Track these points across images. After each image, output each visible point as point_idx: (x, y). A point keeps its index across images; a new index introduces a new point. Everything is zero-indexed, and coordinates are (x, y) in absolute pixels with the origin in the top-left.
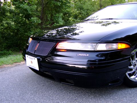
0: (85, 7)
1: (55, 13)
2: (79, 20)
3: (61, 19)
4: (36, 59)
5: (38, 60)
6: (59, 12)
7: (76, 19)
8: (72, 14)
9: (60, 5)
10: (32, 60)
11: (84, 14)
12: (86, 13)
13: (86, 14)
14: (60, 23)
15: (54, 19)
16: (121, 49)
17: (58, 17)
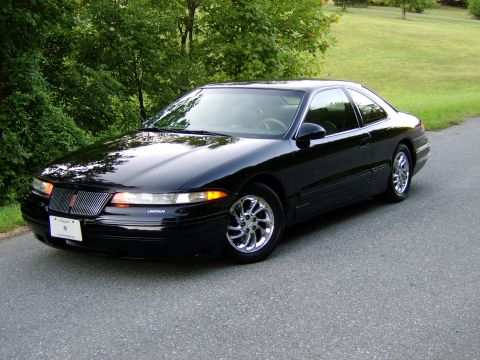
1: (12, 50)
3: (36, 75)
4: (77, 223)
10: (66, 225)
11: (126, 47)
12: (132, 43)
13: (136, 47)
14: (35, 88)
15: (12, 73)
16: (213, 200)
17: (28, 66)
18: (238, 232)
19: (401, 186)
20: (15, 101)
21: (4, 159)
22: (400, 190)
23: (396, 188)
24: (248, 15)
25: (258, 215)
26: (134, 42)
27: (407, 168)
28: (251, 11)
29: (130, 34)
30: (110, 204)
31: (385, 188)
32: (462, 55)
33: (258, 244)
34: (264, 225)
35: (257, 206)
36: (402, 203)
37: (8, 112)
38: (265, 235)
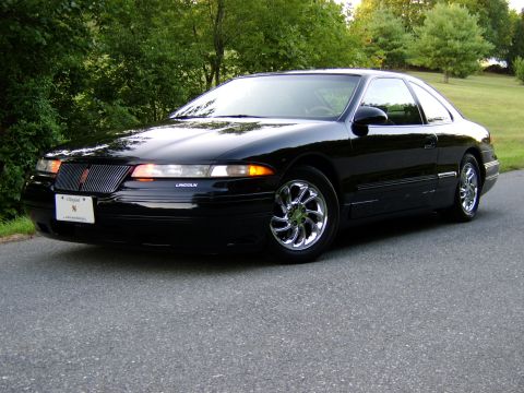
0: (148, 50)
1: (18, 74)
2: (122, 105)
3: (44, 104)
4: (89, 199)
5: (95, 201)
6: (35, 71)
7: (111, 104)
8: (89, 77)
9: (45, 43)
10: (75, 204)
11: (146, 81)
12: (152, 77)
13: (156, 82)
14: (43, 117)
15: (17, 100)
16: (255, 176)
17: (35, 93)
18: (284, 224)
19: (469, 204)
20: (20, 130)
21: (5, 194)
22: (468, 208)
23: (464, 204)
24: (282, 52)
25: (308, 205)
26: (155, 77)
27: (475, 183)
28: (285, 49)
29: (151, 68)
30: (129, 178)
31: (451, 202)
32: (512, 118)
33: (307, 242)
34: (315, 218)
35: (307, 194)
36: (471, 223)
37: (11, 143)
38: (315, 229)
